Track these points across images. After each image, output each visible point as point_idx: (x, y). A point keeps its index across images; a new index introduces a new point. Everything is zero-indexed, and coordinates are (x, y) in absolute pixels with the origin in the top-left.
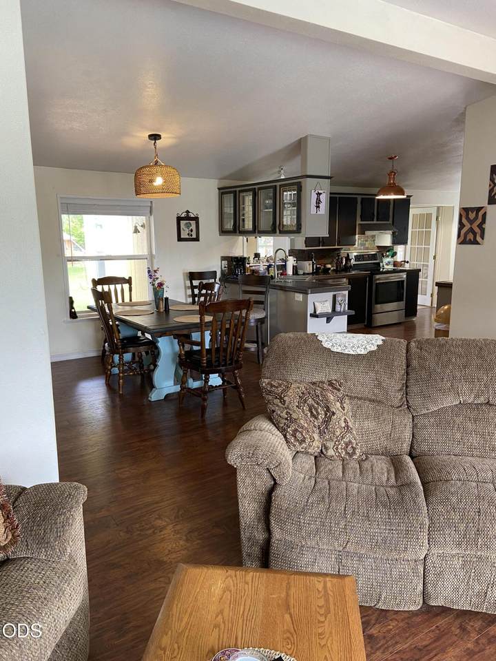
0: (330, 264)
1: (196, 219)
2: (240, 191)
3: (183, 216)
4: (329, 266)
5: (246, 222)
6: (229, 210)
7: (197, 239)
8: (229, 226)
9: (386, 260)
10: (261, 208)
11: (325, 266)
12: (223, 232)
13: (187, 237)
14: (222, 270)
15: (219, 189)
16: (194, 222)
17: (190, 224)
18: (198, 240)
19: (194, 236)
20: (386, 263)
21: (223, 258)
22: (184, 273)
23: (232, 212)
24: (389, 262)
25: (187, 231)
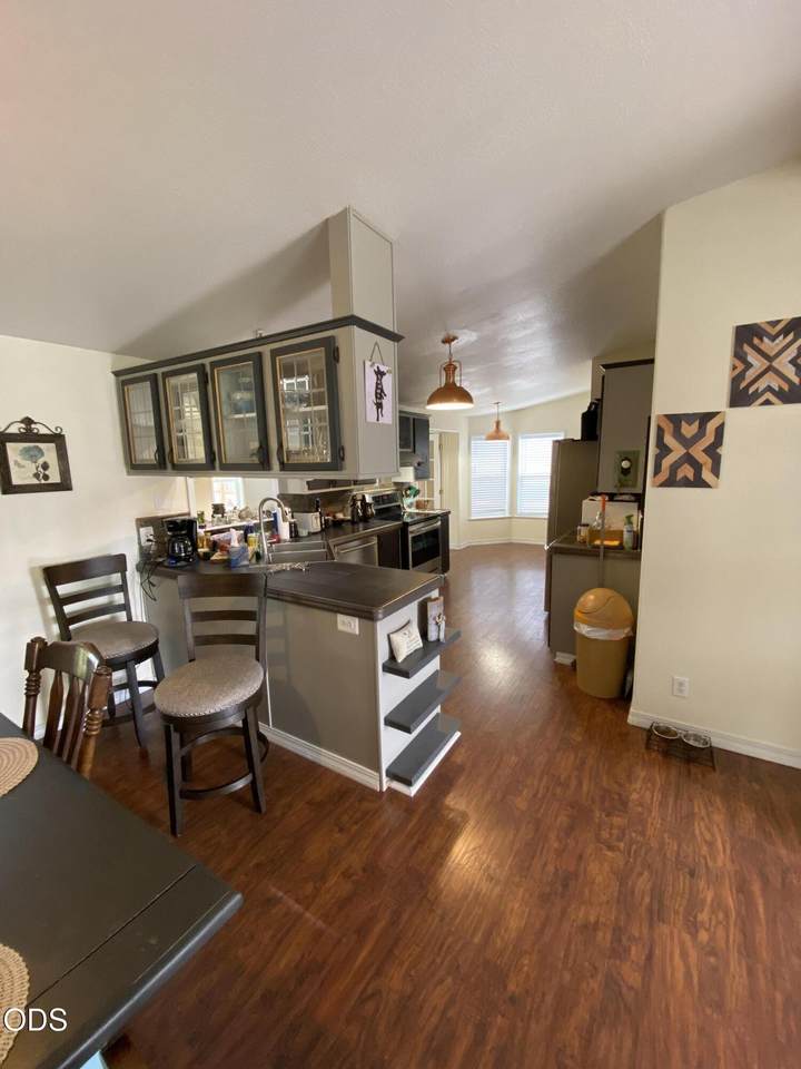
0: (340, 512)
1: (58, 439)
2: (166, 375)
3: (14, 430)
4: (340, 516)
5: (190, 447)
6: (144, 419)
7: (65, 485)
8: (148, 453)
9: (407, 501)
10: (225, 413)
11: (334, 517)
12: (135, 466)
13: (35, 481)
14: (141, 548)
15: (117, 374)
16: (53, 445)
17: (40, 450)
18: (69, 488)
19: (55, 478)
20: (408, 506)
21: (142, 522)
22: (32, 571)
23: (152, 424)
24: (412, 504)
25: (31, 468)
